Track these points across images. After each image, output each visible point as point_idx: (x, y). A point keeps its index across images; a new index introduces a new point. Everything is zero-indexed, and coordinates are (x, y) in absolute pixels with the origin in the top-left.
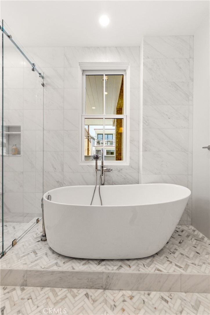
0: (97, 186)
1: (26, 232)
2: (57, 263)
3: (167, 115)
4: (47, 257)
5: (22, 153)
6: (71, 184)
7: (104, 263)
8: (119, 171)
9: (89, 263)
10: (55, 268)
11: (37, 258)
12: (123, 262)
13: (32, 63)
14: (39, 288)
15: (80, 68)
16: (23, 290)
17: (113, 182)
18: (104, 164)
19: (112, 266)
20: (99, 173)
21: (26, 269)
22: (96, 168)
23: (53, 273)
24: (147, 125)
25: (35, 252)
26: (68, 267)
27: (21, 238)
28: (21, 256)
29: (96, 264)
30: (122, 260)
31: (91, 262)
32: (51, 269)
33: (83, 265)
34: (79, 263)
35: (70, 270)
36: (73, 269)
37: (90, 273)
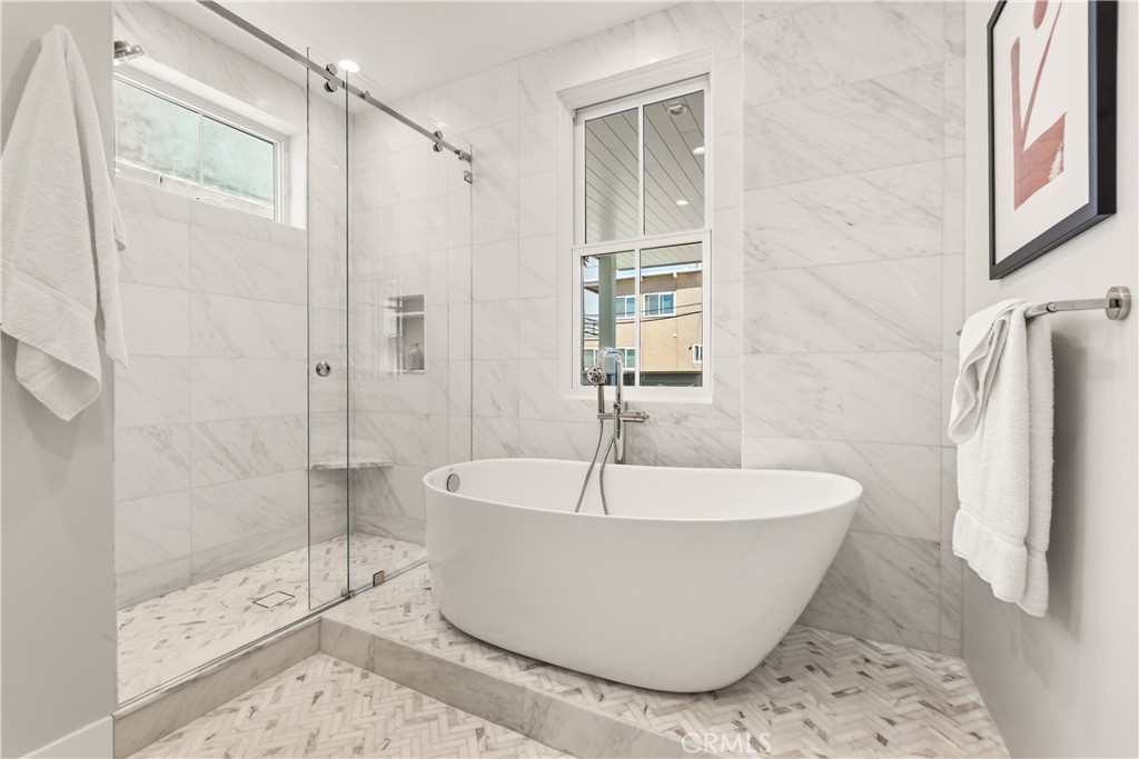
0: (596, 464)
1: (416, 565)
2: (437, 639)
3: (838, 212)
4: (426, 622)
5: (426, 364)
6: (537, 453)
7: (541, 670)
8: (678, 422)
9: (505, 659)
10: (427, 648)
11: (406, 618)
12: (592, 683)
13: (432, 132)
14: (394, 684)
15: (565, 106)
16: (365, 676)
17: (656, 457)
18: (625, 398)
19: (555, 684)
20: (610, 424)
21: (373, 633)
22: (601, 410)
23: (420, 656)
24: (760, 261)
25: (407, 608)
26: (453, 652)
27: (399, 573)
28: (379, 607)
29: (520, 667)
30: (593, 678)
31: (511, 659)
32: (418, 647)
33: (489, 659)
34: (483, 653)
35: (455, 660)
36: (463, 660)
37: (493, 681)
